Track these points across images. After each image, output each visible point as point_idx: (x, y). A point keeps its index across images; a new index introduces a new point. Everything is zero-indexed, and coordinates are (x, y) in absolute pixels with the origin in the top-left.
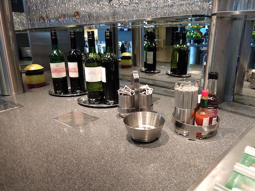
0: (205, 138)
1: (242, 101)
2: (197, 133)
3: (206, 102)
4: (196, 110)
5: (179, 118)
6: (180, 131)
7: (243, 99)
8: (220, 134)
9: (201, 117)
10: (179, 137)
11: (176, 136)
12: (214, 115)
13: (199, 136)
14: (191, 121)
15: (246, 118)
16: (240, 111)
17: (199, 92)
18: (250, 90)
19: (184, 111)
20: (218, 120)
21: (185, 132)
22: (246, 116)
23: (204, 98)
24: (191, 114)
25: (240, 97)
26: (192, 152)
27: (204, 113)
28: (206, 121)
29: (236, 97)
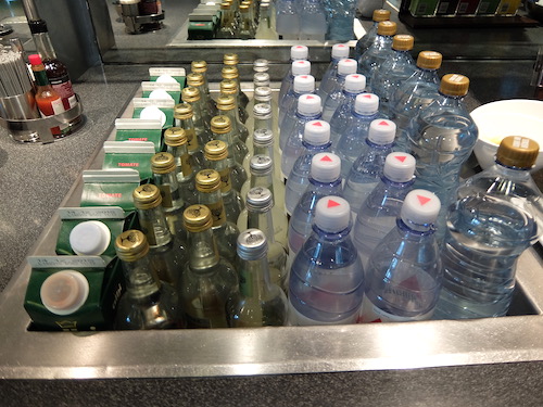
0: (70, 133)
1: (118, 60)
2: (53, 129)
3: (44, 76)
4: (33, 92)
5: (10, 115)
6: (23, 136)
7: (118, 56)
8: (90, 121)
9: (47, 102)
10: (26, 147)
11: (19, 147)
12: (68, 93)
13: (57, 133)
14: (34, 113)
15: (124, 85)
16: (115, 78)
17: (25, 60)
18: (127, 37)
19: (14, 100)
20: (77, 99)
21: (32, 135)
22: (125, 82)
23: (37, 69)
24: (28, 102)
25: (114, 54)
26: (54, 159)
27: (48, 94)
28: (57, 106)
29: (107, 55)
